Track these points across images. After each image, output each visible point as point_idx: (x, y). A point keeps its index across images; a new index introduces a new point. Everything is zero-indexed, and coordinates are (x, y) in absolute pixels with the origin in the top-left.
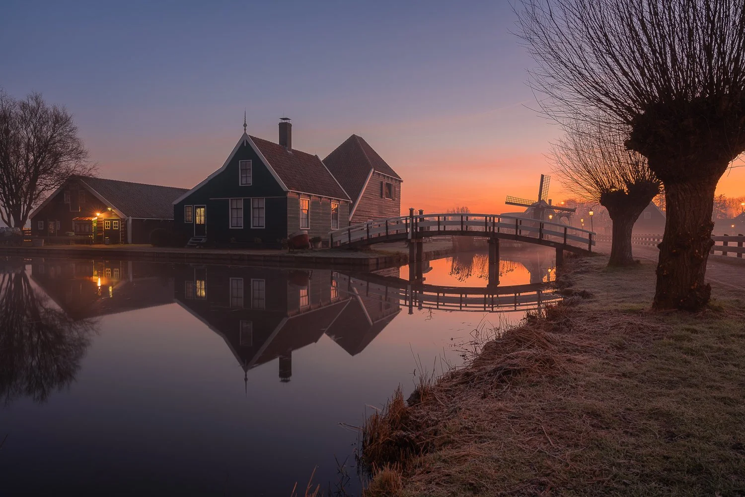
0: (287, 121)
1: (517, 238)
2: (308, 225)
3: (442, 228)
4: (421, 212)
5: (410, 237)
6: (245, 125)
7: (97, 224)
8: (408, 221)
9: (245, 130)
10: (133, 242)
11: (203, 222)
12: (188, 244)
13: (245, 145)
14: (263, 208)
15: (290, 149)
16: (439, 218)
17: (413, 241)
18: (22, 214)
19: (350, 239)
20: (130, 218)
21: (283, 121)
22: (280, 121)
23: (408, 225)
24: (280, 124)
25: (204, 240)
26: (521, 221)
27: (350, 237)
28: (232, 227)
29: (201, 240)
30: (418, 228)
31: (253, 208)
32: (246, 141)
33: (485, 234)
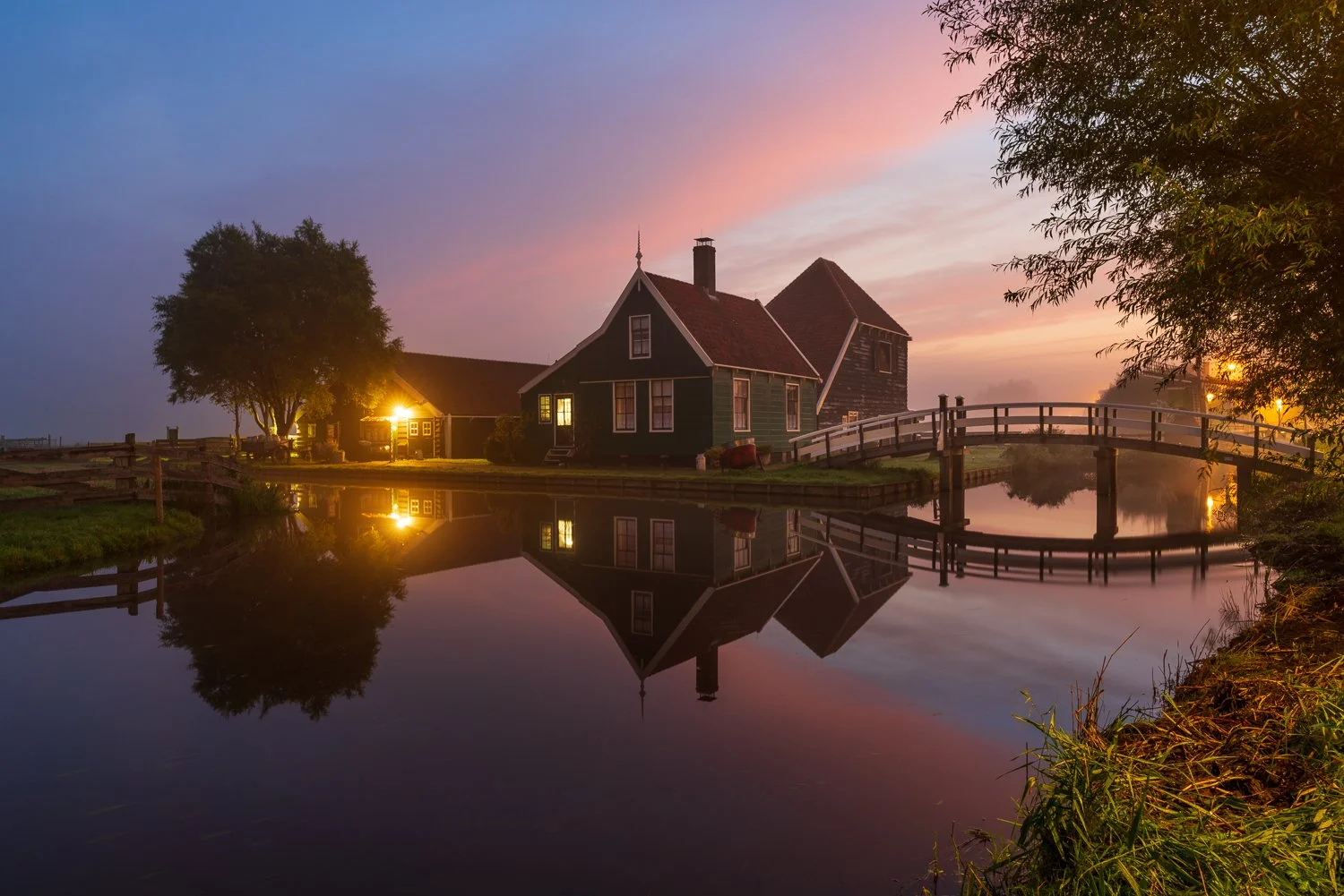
0: (708, 243)
1: (1153, 446)
2: (746, 424)
3: (1001, 428)
4: (960, 401)
5: (940, 445)
6: (639, 256)
7: (399, 427)
8: (937, 418)
9: (639, 263)
10: (453, 457)
11: (568, 423)
12: (546, 459)
13: (639, 289)
14: (670, 397)
15: (713, 291)
16: (996, 413)
17: (948, 453)
18: (286, 413)
19: (828, 450)
20: (450, 417)
21: (700, 244)
22: (695, 244)
23: (937, 425)
24: (696, 249)
25: (570, 454)
26: (1160, 414)
27: (828, 447)
28: (617, 429)
29: (566, 452)
30: (956, 429)
31: (653, 397)
32: (641, 282)
33: (1089, 439)
